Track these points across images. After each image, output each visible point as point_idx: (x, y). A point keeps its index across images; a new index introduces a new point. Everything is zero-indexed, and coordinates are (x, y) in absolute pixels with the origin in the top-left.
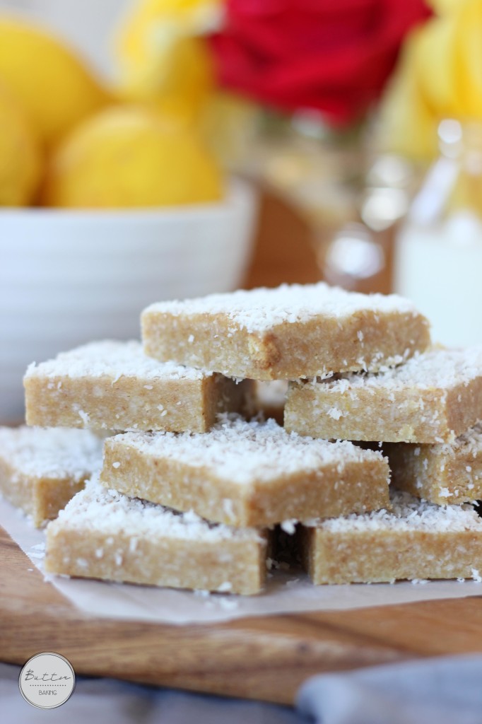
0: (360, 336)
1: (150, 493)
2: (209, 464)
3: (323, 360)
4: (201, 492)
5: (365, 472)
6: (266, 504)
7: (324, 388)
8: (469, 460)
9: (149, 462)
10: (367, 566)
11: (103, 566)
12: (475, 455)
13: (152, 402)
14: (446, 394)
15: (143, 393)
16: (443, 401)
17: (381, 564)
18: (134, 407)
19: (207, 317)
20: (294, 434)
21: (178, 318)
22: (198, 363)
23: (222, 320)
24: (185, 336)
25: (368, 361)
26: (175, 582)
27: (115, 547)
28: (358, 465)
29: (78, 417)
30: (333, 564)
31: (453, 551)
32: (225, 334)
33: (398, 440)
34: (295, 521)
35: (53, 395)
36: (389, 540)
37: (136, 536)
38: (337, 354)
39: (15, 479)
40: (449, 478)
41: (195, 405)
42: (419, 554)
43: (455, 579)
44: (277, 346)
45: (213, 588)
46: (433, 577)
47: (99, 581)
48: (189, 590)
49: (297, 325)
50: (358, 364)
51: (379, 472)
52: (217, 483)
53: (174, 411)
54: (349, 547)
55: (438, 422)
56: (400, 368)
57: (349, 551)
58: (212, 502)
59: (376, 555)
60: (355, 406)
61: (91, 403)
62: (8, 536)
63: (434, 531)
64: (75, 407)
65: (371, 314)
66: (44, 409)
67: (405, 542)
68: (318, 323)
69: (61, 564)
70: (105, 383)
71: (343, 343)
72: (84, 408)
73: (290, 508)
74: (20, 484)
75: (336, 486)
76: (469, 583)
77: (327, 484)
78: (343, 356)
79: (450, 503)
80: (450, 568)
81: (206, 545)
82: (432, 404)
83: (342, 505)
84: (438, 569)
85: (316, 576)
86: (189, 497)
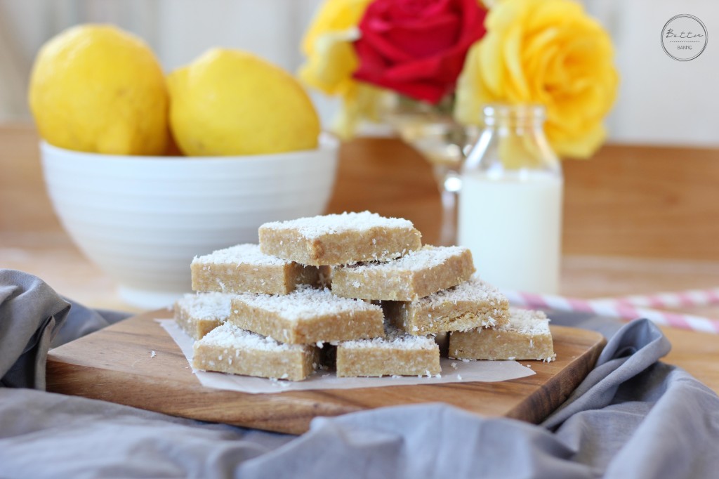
0: (374, 241)
1: (251, 326)
2: (278, 311)
3: (351, 254)
4: (274, 326)
5: (367, 316)
6: (305, 332)
7: (351, 270)
8: (431, 311)
9: (251, 310)
10: (366, 367)
11: (222, 365)
12: (433, 308)
13: (258, 278)
14: (413, 274)
15: (253, 273)
16: (411, 277)
17: (374, 366)
18: (248, 280)
19: (288, 231)
20: (335, 296)
21: (275, 231)
22: (285, 256)
23: (295, 232)
24: (279, 241)
25: (379, 255)
26: (259, 374)
27: (228, 354)
28: (363, 312)
29: (219, 286)
30: (347, 366)
31: (415, 360)
32: (296, 240)
33: (389, 299)
34: (323, 342)
35: (206, 273)
36: (378, 353)
37: (240, 349)
38: (359, 252)
39: (189, 321)
40: (418, 321)
41: (280, 280)
42: (395, 361)
43: (417, 376)
44: (322, 247)
45: (279, 377)
46: (404, 374)
47: (221, 373)
48: (267, 378)
49: (335, 236)
50: (372, 257)
51: (376, 317)
52: (281, 320)
53: (270, 283)
54: (356, 357)
55: (408, 289)
56: (399, 260)
57: (356, 359)
58: (278, 331)
59: (371, 361)
60: (367, 280)
61: (226, 278)
62: (181, 352)
63: (403, 349)
64: (218, 280)
65: (381, 229)
66: (201, 281)
67: (387, 355)
68: (348, 235)
69: (201, 364)
70: (233, 267)
71: (363, 245)
72: (222, 281)
73: (321, 334)
74: (192, 324)
75: (349, 324)
76: (425, 378)
77: (343, 322)
78: (363, 252)
79: (419, 335)
80: (414, 369)
81: (275, 353)
82: (405, 280)
83: (354, 333)
84: (407, 370)
85: (338, 372)
86: (268, 328)
